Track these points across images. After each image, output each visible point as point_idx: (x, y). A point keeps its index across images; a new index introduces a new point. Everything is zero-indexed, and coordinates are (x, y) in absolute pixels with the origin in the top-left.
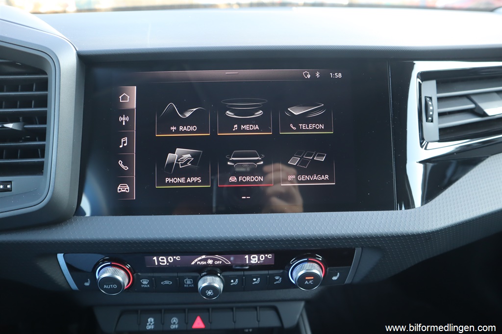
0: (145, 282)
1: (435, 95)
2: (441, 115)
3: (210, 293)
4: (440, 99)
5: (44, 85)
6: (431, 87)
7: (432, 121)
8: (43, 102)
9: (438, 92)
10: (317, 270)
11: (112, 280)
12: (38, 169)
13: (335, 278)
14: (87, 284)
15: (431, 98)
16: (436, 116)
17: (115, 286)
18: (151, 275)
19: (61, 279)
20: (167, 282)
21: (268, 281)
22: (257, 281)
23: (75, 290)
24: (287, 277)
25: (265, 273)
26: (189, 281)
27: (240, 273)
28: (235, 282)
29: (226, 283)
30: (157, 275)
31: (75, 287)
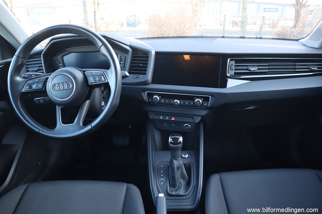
0: (163, 101)
1: (234, 64)
2: (235, 69)
3: (176, 103)
4: (235, 66)
5: (148, 57)
6: (233, 62)
7: (232, 70)
8: (147, 61)
9: (235, 64)
10: (201, 101)
11: (156, 98)
12: (145, 74)
13: (205, 105)
14: (150, 100)
15: (233, 65)
16: (234, 70)
17: (157, 100)
18: (164, 99)
19: (145, 99)
20: (167, 101)
21: (190, 103)
22: (187, 103)
23: (147, 102)
24: (194, 103)
25: (189, 101)
26: (172, 101)
27: (184, 101)
28: (182, 103)
29: (180, 103)
30: (165, 99)
31: (147, 101)
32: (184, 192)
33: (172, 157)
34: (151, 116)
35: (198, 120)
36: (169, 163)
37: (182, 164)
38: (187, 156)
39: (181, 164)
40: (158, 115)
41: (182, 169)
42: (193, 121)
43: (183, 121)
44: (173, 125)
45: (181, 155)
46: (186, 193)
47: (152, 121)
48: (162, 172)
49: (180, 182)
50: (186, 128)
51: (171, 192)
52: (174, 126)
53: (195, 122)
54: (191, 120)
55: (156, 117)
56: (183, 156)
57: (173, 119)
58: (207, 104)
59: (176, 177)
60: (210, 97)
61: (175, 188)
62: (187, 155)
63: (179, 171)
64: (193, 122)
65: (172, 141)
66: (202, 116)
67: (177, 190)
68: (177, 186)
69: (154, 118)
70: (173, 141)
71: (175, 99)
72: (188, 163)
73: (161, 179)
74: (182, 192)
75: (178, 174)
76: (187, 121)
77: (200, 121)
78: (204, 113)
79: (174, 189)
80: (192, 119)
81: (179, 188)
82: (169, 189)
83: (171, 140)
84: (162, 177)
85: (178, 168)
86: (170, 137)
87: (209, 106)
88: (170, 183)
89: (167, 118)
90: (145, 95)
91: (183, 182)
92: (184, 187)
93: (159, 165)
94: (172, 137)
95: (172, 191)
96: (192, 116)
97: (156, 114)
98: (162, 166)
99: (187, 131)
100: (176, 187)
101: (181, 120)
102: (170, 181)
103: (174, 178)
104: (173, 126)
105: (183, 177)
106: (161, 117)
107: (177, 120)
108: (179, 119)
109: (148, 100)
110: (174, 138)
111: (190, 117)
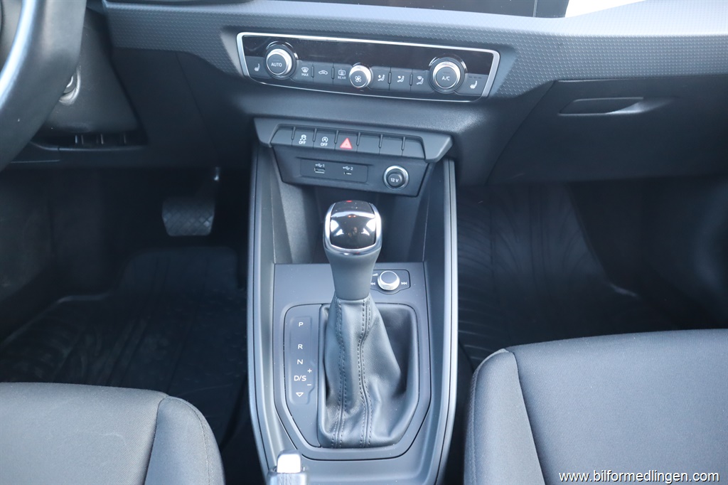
0: (305, 70)
3: (358, 79)
10: (456, 71)
11: (281, 59)
17: (280, 65)
18: (311, 63)
19: (236, 63)
20: (323, 72)
21: (412, 80)
22: (401, 79)
23: (247, 77)
24: (430, 80)
25: (410, 71)
26: (342, 73)
27: (388, 69)
28: (382, 78)
29: (375, 78)
30: (316, 64)
31: (247, 73)
32: (383, 427)
33: (338, 295)
34: (267, 135)
35: (437, 148)
36: (328, 310)
37: (377, 320)
38: (395, 284)
39: (373, 321)
40: (290, 132)
41: (376, 337)
42: (420, 155)
43: (384, 152)
44: (347, 168)
45: (375, 280)
46: (390, 431)
47: (271, 152)
48: (300, 346)
49: (370, 388)
50: (393, 180)
51: (331, 430)
52: (349, 171)
53: (428, 158)
54: (412, 150)
55: (283, 139)
56: (381, 283)
57: (346, 145)
58: (481, 86)
59: (355, 372)
60: (496, 55)
61: (348, 411)
62: (395, 279)
63: (367, 346)
64: (422, 156)
65: (336, 231)
66: (453, 136)
67: (356, 420)
68: (358, 403)
69: (275, 141)
70: (340, 232)
71: (352, 64)
72: (401, 311)
73: (297, 378)
74: (374, 428)
75: (360, 360)
76: (399, 153)
77: (447, 156)
78: (463, 122)
79: (345, 416)
80: (418, 145)
81: (365, 411)
82: (327, 420)
83: (335, 225)
84: (300, 370)
85: (362, 337)
86: (329, 215)
87: (485, 92)
88: (332, 392)
89: (325, 142)
90: (235, 49)
91: (380, 388)
92: (383, 407)
93: (292, 321)
94: (338, 215)
95: (337, 426)
96: (417, 135)
97: (282, 127)
98: (301, 324)
99: (394, 191)
100: (352, 406)
101: (376, 151)
102: (331, 385)
103: (344, 374)
104: (346, 171)
105: (381, 368)
106: (303, 140)
107: (360, 150)
108: (369, 146)
109: (250, 67)
110: (346, 218)
111: (409, 138)
